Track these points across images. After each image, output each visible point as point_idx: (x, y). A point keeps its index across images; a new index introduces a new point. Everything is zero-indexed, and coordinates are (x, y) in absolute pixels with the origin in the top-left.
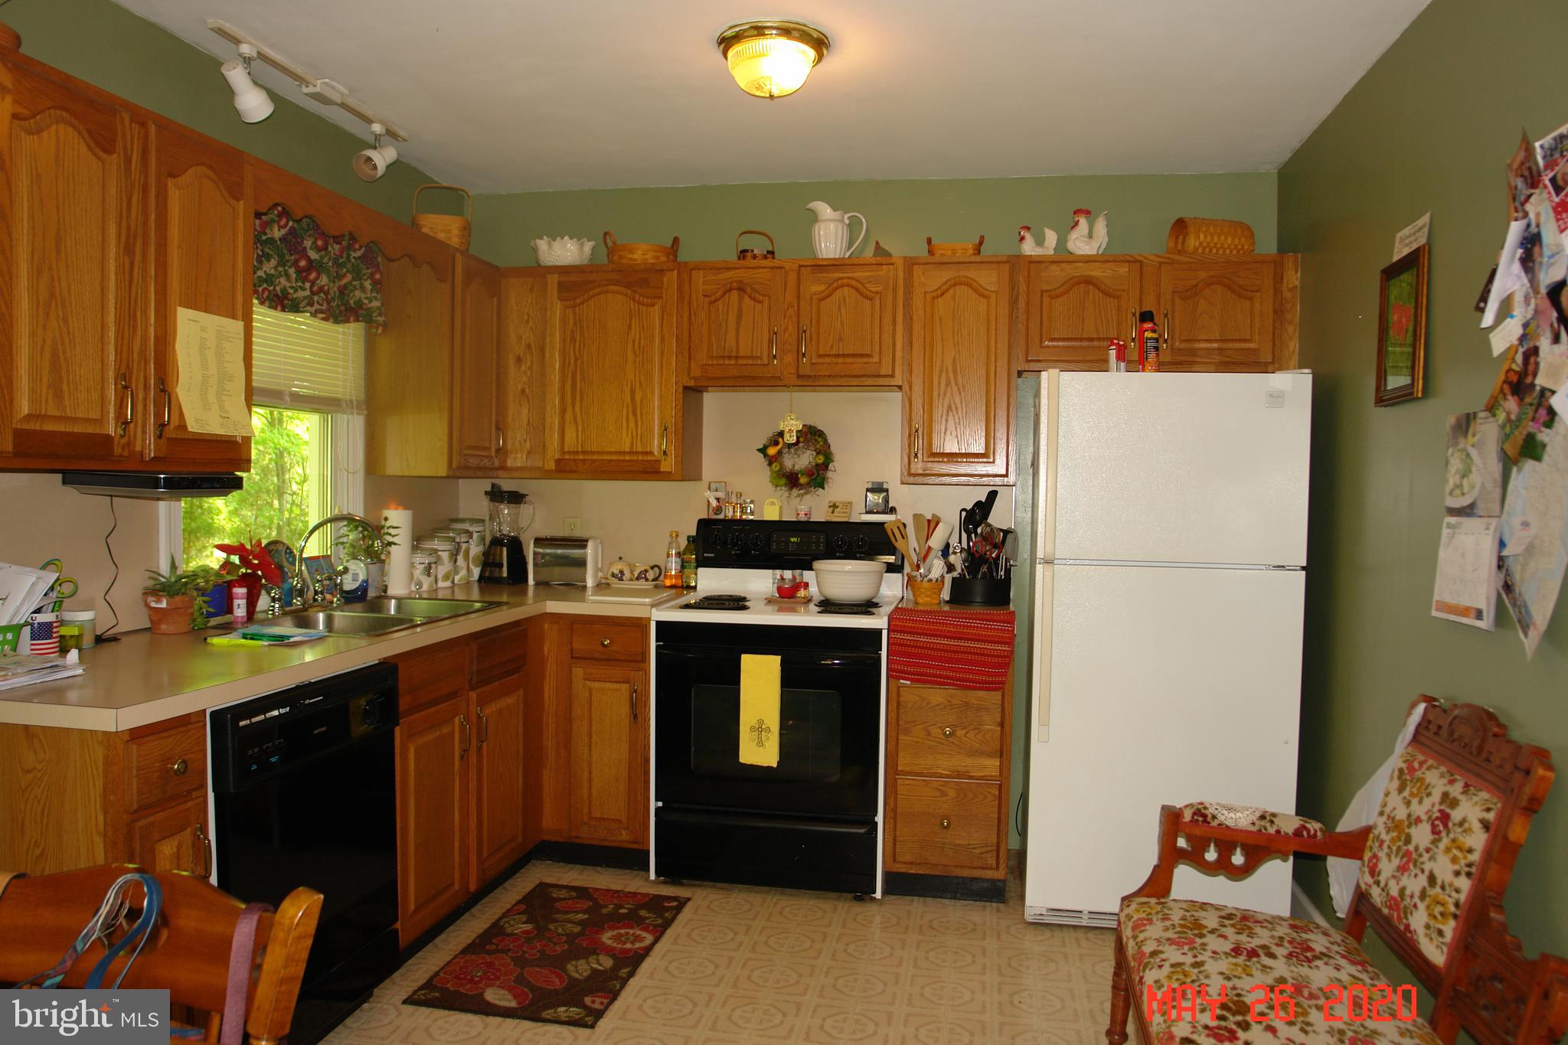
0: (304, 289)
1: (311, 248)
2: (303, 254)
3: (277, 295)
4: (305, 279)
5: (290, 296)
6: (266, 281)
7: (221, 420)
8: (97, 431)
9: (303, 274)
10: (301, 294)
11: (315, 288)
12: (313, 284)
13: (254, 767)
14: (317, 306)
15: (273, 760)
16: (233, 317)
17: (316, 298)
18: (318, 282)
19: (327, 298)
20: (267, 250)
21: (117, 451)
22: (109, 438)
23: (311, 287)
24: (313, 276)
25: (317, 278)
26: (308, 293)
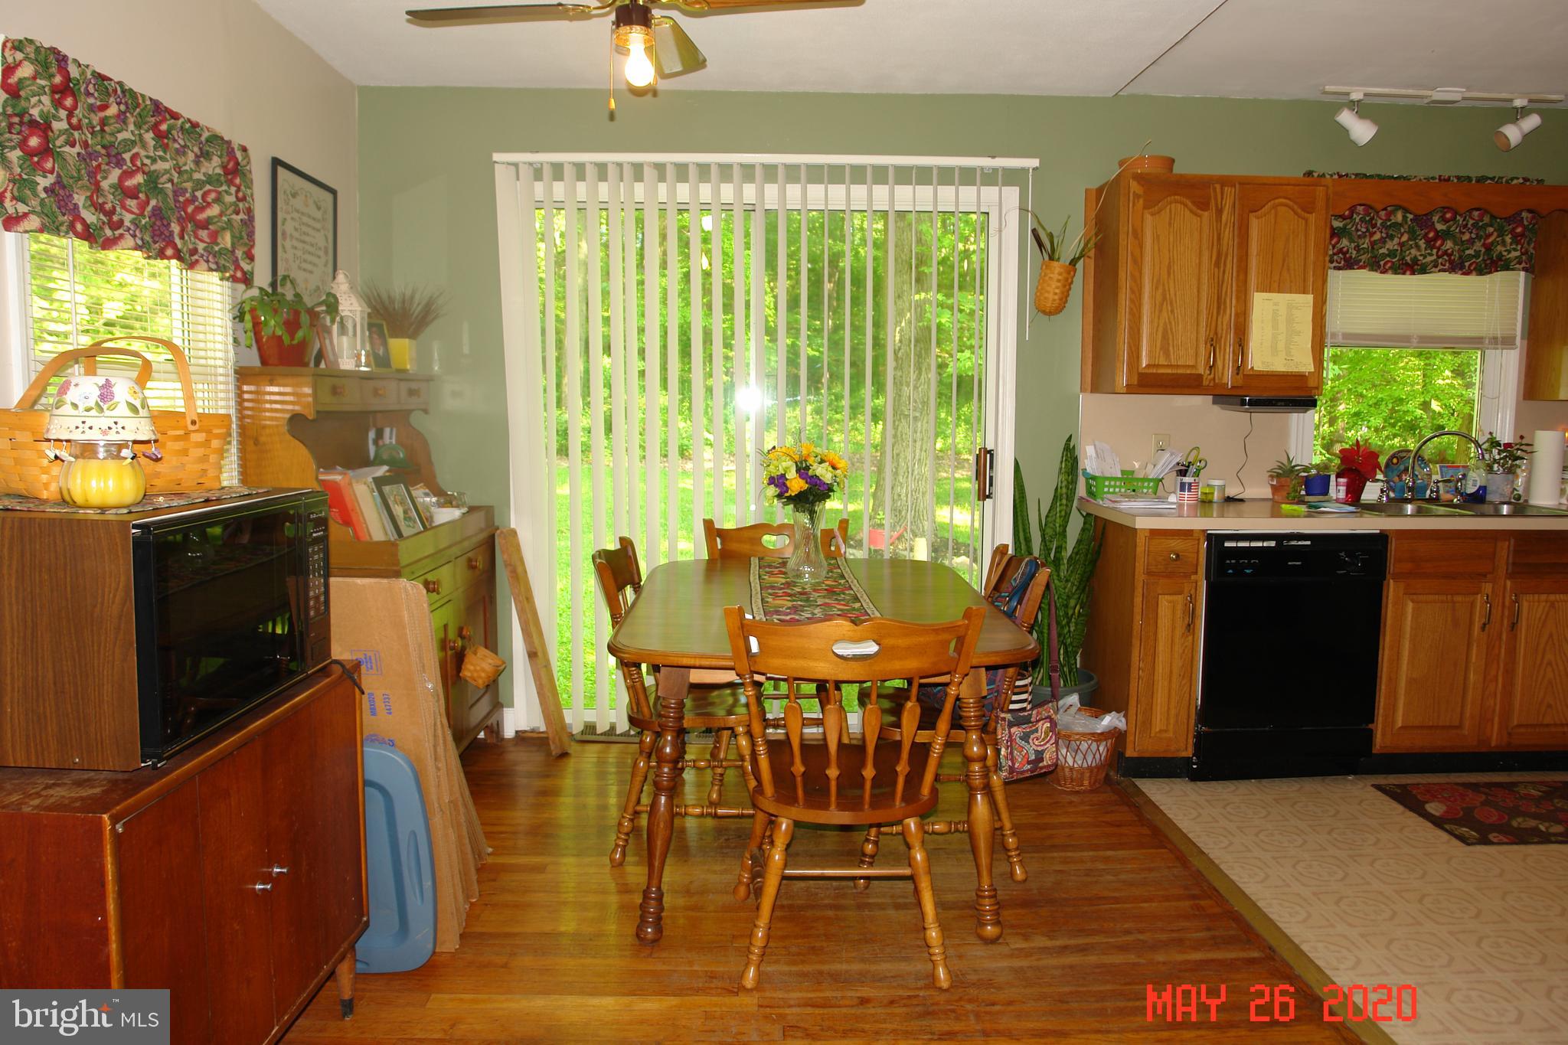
0: (1431, 255)
1: (1438, 222)
2: (1432, 227)
3: (1407, 264)
4: (1432, 248)
5: (1419, 263)
6: (1388, 255)
7: (1285, 362)
8: (1194, 372)
9: (1430, 244)
10: (1429, 259)
11: (1440, 253)
12: (1439, 249)
13: (1230, 571)
14: (1440, 267)
15: (1248, 571)
16: (1304, 292)
17: (1440, 260)
18: (1443, 247)
19: (1450, 259)
20: (1391, 232)
21: (1205, 383)
22: (1200, 376)
23: (1437, 253)
24: (1439, 243)
25: (1442, 245)
26: (1435, 257)
